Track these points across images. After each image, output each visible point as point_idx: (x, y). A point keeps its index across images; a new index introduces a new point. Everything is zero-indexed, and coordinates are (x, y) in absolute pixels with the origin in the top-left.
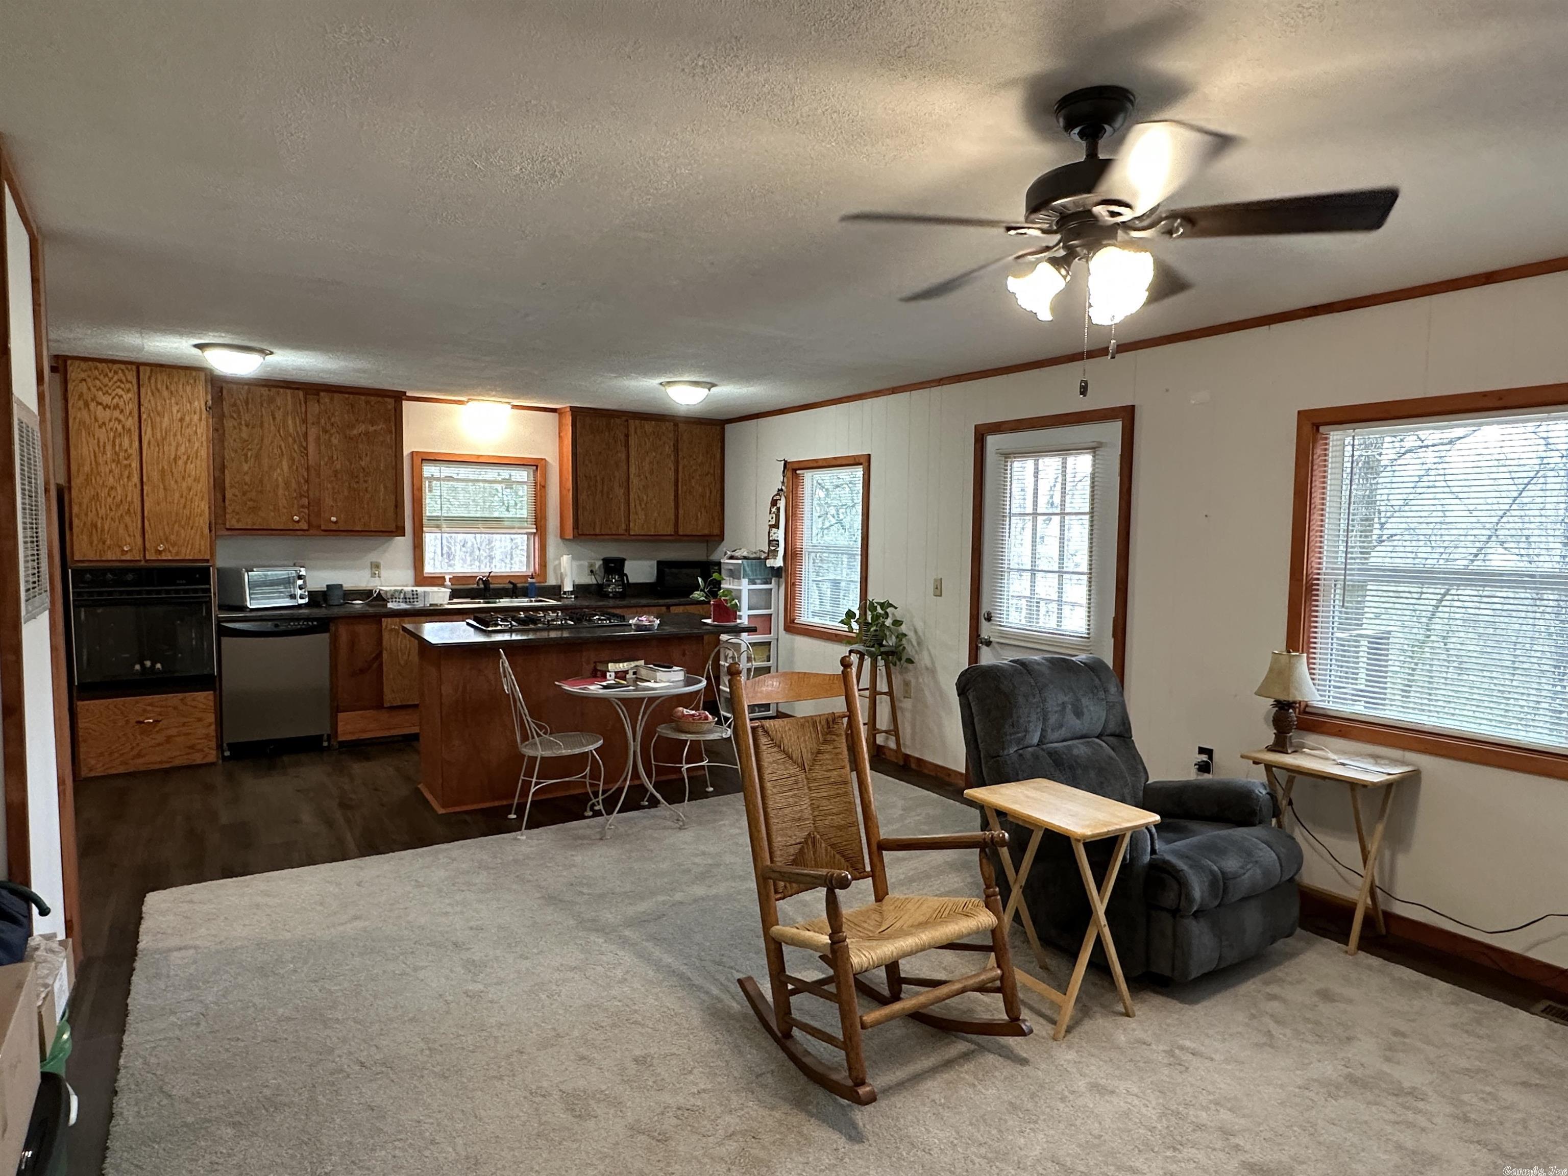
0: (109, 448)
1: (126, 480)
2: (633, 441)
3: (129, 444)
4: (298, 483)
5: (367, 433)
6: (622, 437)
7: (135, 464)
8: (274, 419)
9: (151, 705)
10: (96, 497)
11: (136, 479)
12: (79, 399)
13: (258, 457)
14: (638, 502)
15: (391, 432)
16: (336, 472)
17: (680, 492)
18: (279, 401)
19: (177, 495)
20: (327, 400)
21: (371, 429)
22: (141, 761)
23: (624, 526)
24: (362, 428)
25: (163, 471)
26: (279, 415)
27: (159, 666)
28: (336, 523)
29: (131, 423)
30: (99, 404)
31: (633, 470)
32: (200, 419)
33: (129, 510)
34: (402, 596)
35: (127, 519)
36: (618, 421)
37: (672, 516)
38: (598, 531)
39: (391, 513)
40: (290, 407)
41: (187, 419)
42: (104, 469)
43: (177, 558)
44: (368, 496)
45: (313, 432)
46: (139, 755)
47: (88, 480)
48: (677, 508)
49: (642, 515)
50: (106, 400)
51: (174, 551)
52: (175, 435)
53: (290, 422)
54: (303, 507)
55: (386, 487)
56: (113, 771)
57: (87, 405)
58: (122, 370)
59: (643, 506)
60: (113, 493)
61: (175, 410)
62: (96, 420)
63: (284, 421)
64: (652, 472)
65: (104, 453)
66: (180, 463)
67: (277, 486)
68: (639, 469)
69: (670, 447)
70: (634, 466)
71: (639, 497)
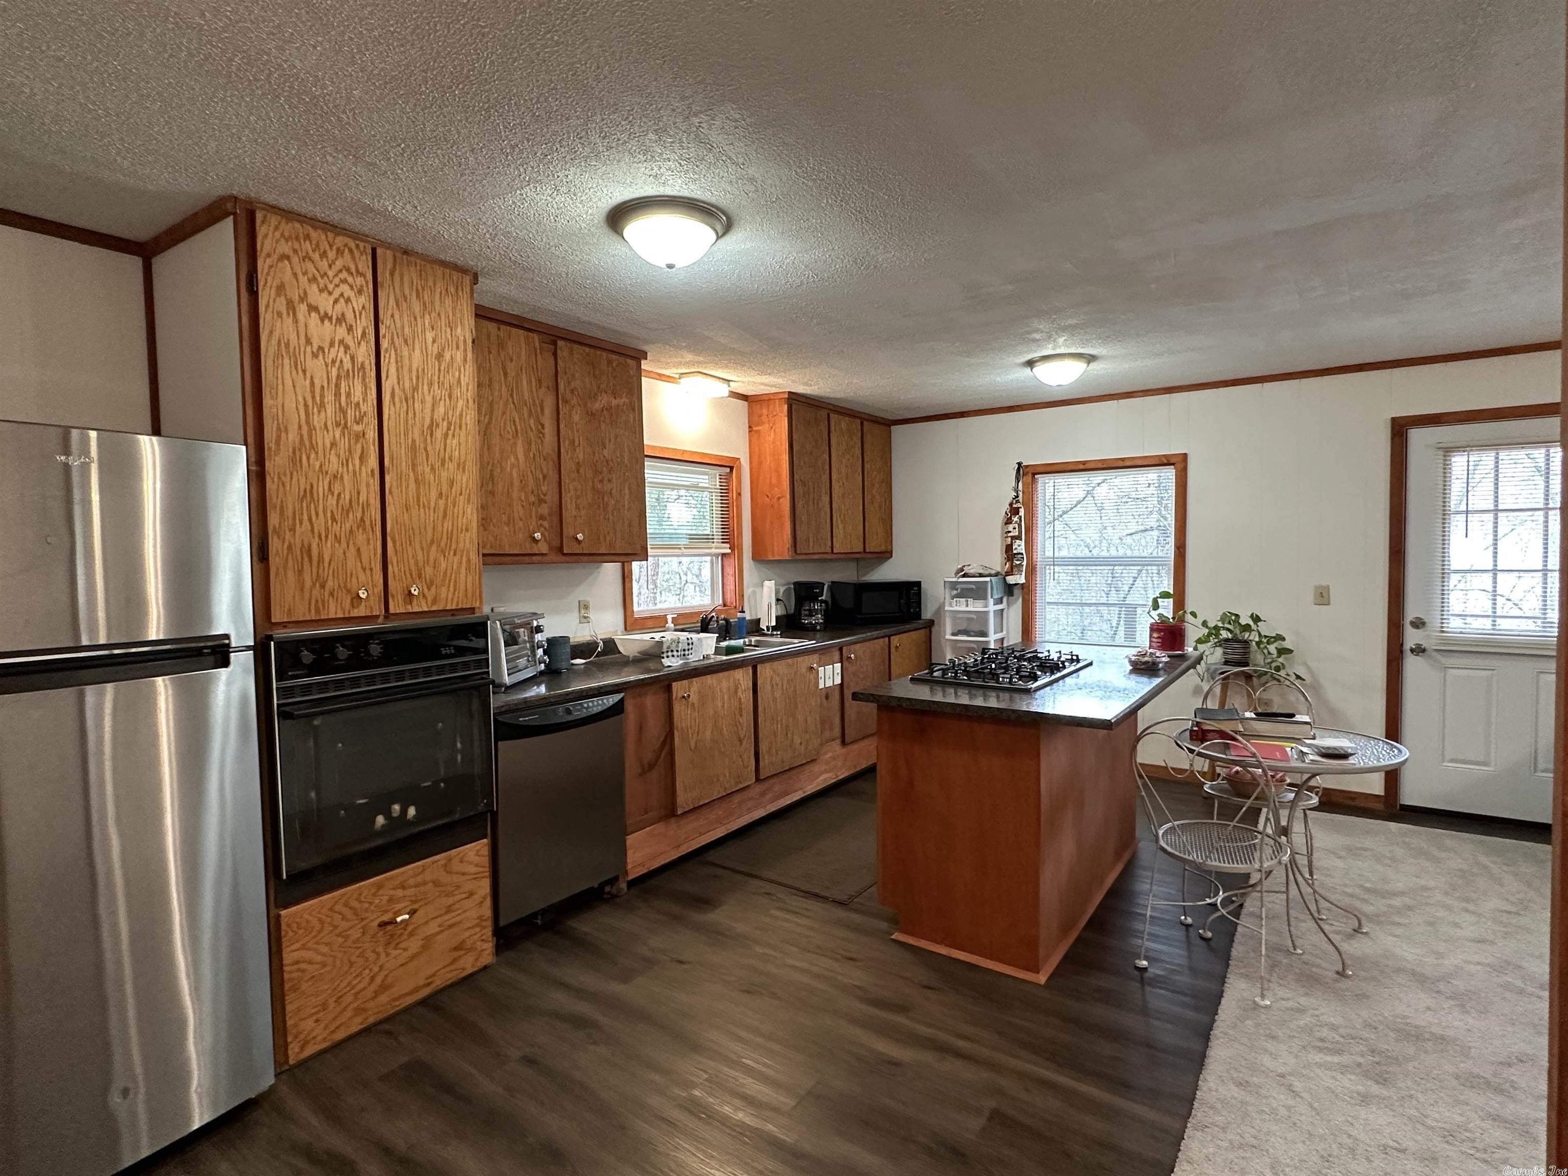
1: (357, 462)
2: (833, 440)
5: (610, 408)
6: (826, 434)
7: (372, 434)
9: (402, 885)
11: (373, 462)
12: (278, 294)
14: (838, 513)
17: (867, 502)
20: (566, 354)
21: (614, 402)
22: (384, 998)
23: (829, 543)
24: (603, 399)
26: (511, 370)
27: (412, 810)
31: (834, 474)
32: (465, 360)
33: (362, 520)
37: (861, 531)
38: (811, 549)
40: (523, 359)
41: (447, 356)
42: (323, 439)
43: (434, 608)
44: (613, 502)
46: (384, 988)
48: (864, 520)
49: (841, 529)
52: (431, 384)
53: (524, 383)
54: (542, 518)
55: (630, 489)
58: (351, 250)
59: (842, 519)
60: (337, 489)
61: (429, 336)
64: (847, 478)
65: (322, 406)
67: (512, 484)
68: (838, 473)
69: (859, 449)
70: (835, 470)
71: (839, 507)
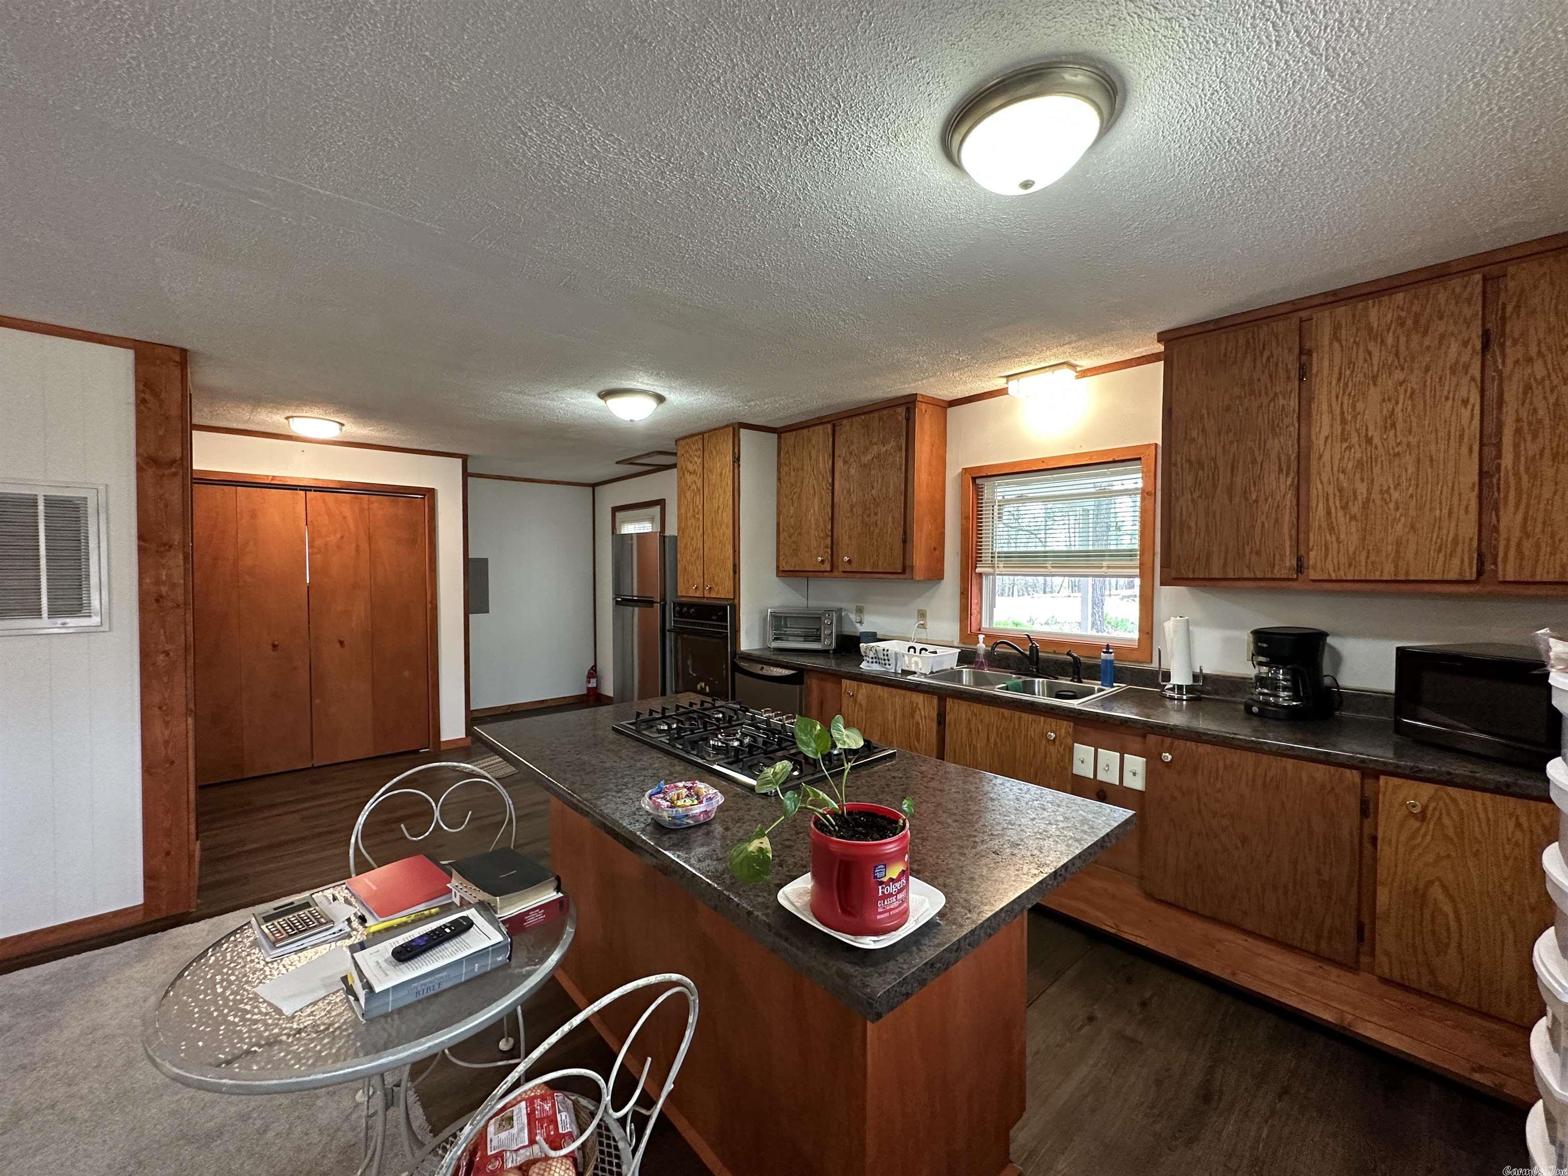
0: (691, 505)
1: (697, 531)
3: (698, 500)
4: (824, 521)
5: (879, 455)
6: (1291, 361)
8: (811, 458)
10: (686, 546)
11: (701, 529)
12: (681, 470)
13: (800, 499)
14: (1335, 503)
15: (900, 449)
16: (852, 506)
18: (814, 440)
19: (718, 541)
20: (848, 427)
23: (1290, 561)
24: (874, 450)
25: (712, 521)
28: (850, 562)
29: (700, 485)
30: (688, 471)
32: (730, 471)
33: (698, 555)
35: (697, 562)
36: (1280, 326)
38: (1216, 573)
39: (898, 552)
42: (689, 523)
43: (718, 596)
44: (878, 530)
45: (839, 464)
47: (683, 533)
50: (690, 467)
51: (715, 590)
52: (718, 488)
55: (895, 518)
57: (683, 473)
58: (697, 440)
60: (692, 542)
61: (719, 464)
62: (687, 485)
63: (817, 460)
65: (689, 510)
66: (720, 512)
68: (1344, 421)
69: (1465, 344)
70: (1326, 419)
71: (1341, 490)
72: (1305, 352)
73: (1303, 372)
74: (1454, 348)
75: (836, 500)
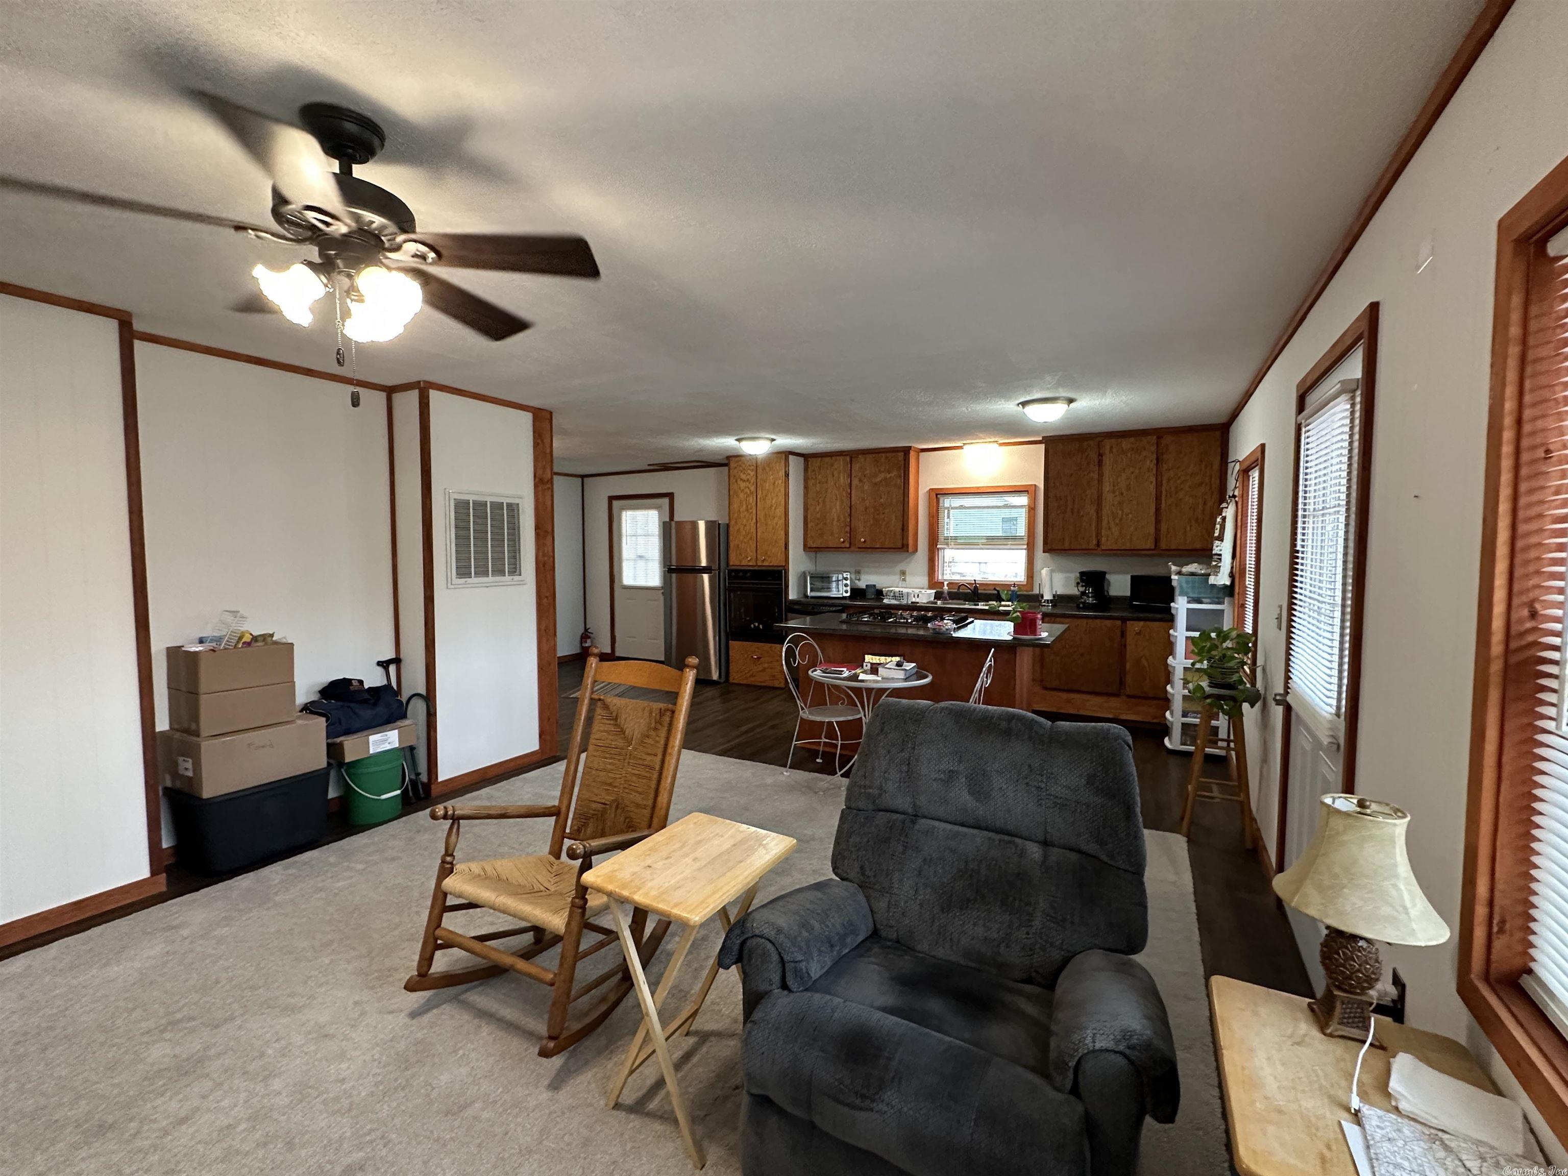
0: (744, 503)
1: (750, 520)
2: (1107, 461)
3: (752, 500)
4: (845, 517)
5: (885, 479)
6: (1096, 458)
7: (754, 512)
8: (833, 476)
9: (757, 648)
10: (738, 531)
11: (754, 520)
12: (734, 478)
13: (824, 502)
14: (1111, 518)
15: (901, 476)
16: (866, 509)
17: (1163, 505)
18: (836, 466)
19: (771, 527)
20: (862, 460)
21: (889, 476)
22: (752, 679)
23: (1095, 542)
24: (882, 476)
25: (766, 514)
26: (836, 473)
27: (761, 627)
28: (865, 542)
29: (753, 488)
30: (741, 479)
31: (1107, 487)
32: (782, 482)
33: (751, 537)
34: (892, 594)
35: (750, 542)
36: (1091, 443)
37: (1152, 530)
38: (1066, 546)
39: (899, 536)
40: (842, 467)
41: (776, 483)
42: (742, 515)
43: (771, 564)
44: (884, 523)
45: (855, 482)
46: (752, 676)
47: (736, 522)
48: (1158, 521)
49: (1115, 530)
50: (743, 477)
51: (769, 560)
52: (771, 493)
53: (842, 478)
54: (847, 532)
55: (896, 517)
56: (741, 682)
57: (736, 481)
59: (1117, 521)
60: (745, 528)
61: (771, 478)
62: (740, 488)
63: (839, 477)
64: (1128, 488)
65: (742, 506)
66: (773, 508)
67: (833, 519)
68: (1114, 486)
69: (1152, 461)
70: (1108, 484)
71: (1113, 513)
72: (1101, 455)
73: (1100, 464)
74: (1148, 462)
75: (853, 503)
